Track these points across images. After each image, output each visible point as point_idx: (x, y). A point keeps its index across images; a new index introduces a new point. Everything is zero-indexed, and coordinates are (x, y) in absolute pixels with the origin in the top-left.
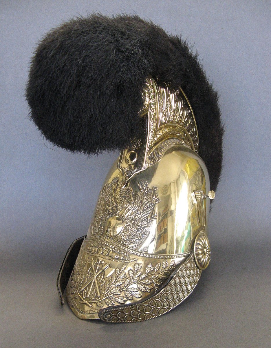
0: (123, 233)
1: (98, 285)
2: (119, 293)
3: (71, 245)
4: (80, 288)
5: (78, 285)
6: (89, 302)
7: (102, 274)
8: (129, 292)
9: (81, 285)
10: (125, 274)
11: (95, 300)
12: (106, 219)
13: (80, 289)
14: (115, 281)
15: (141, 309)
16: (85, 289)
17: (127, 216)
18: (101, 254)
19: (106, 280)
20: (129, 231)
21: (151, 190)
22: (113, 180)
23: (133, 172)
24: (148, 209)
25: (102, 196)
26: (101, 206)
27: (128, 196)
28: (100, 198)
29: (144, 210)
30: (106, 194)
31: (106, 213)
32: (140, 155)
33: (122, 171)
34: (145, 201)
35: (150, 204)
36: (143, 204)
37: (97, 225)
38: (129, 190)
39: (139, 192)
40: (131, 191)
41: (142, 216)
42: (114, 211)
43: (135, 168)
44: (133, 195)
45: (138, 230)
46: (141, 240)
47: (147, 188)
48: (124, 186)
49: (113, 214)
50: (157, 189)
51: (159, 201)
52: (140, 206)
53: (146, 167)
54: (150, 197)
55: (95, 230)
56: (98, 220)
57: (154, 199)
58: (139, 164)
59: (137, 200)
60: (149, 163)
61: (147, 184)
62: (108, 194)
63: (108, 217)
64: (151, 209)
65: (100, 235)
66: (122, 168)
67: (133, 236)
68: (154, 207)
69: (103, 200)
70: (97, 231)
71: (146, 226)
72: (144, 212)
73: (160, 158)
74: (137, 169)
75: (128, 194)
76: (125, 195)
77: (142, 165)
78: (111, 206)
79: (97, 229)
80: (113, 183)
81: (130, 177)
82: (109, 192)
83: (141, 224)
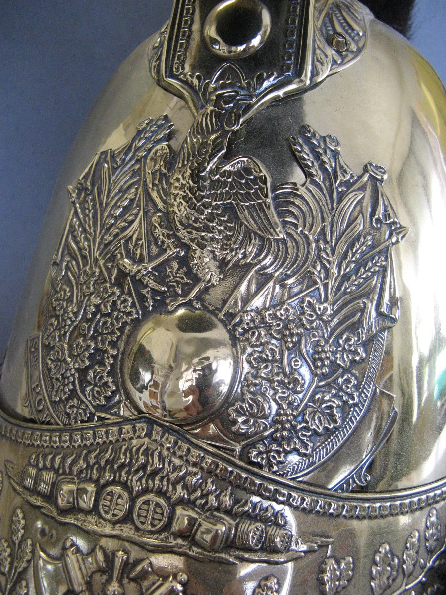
21: (360, 177)
22: (139, 132)
23: (258, 92)
24: (357, 271)
25: (83, 209)
26: (79, 257)
27: (248, 204)
28: (72, 219)
29: (340, 278)
30: (108, 197)
31: (123, 292)
32: (283, 18)
33: (186, 87)
34: (343, 233)
35: (364, 248)
36: (336, 245)
37: (70, 357)
38: (251, 174)
39: (308, 184)
40: (265, 183)
41: (335, 308)
42: (171, 284)
43: (262, 75)
44: (275, 198)
45: (323, 386)
46: (337, 436)
47: (342, 167)
48: (220, 154)
49: (168, 301)
50: (385, 177)
51: (400, 232)
52: (319, 257)
53: (320, 71)
54: (361, 212)
55: (57, 380)
56: (75, 328)
57: (381, 222)
58: (283, 57)
59: (300, 229)
60: (326, 56)
61: (336, 149)
62: (122, 197)
63: (138, 314)
64: (374, 273)
65: (93, 410)
66: (188, 77)
67: (295, 417)
68: (384, 263)
69: (90, 227)
70: (73, 383)
71: (355, 361)
72: (343, 289)
73: (361, 45)
74: (275, 78)
75: (249, 194)
76: (230, 199)
77: (297, 58)
78: (151, 259)
79: (73, 375)
80: (143, 145)
81: (245, 111)
82: (122, 187)
83: (334, 353)
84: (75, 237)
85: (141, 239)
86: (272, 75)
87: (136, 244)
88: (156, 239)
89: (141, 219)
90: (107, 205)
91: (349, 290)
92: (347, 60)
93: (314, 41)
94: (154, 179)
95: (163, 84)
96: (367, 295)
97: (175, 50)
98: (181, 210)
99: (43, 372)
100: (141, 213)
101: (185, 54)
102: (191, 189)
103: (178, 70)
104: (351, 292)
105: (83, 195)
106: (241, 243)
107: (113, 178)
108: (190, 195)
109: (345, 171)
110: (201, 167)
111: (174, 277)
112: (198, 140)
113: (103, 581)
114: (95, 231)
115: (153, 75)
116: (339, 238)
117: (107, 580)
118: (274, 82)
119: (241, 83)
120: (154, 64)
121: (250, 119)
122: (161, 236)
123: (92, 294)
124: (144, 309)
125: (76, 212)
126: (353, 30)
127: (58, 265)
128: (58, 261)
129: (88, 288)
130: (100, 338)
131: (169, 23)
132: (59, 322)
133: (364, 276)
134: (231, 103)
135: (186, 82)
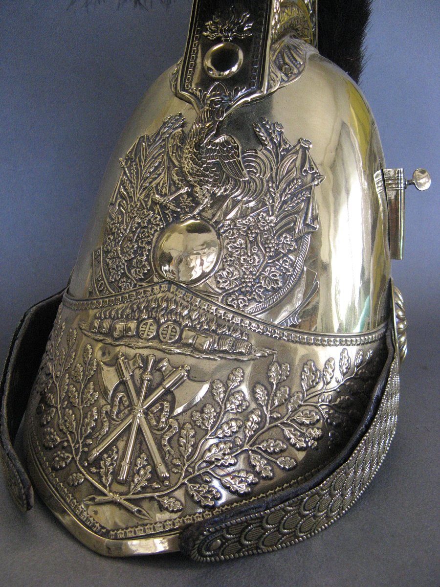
0: (224, 269)
1: (155, 439)
2: (232, 462)
3: (22, 321)
4: (86, 449)
5: (78, 442)
6: (130, 496)
7: (166, 404)
8: (260, 454)
9: (90, 442)
10: (244, 397)
11: (149, 490)
12: (156, 231)
13: (86, 455)
14: (215, 423)
15: (311, 507)
16: (105, 456)
17: (233, 220)
18: (154, 338)
19: (182, 422)
20: (242, 265)
21: (295, 147)
22: (164, 124)
23: (235, 98)
24: (292, 199)
25: (130, 171)
26: (127, 197)
27: (227, 161)
28: (123, 177)
29: (281, 203)
30: (145, 162)
31: (154, 213)
32: (251, 54)
33: (193, 96)
34: (284, 177)
35: (297, 186)
36: (279, 184)
37: (121, 254)
38: (230, 144)
39: (263, 150)
40: (238, 149)
41: (278, 219)
42: (183, 207)
43: (237, 88)
44: (243, 158)
45: (270, 263)
46: (280, 293)
47: (284, 141)
48: (212, 134)
49: (181, 217)
50: (311, 146)
51: (320, 178)
52: (269, 190)
53: (273, 86)
54: (295, 166)
55: (114, 269)
56: (125, 237)
57: (307, 173)
58: (250, 78)
59: (258, 175)
60: (277, 77)
61: (281, 131)
62: (154, 161)
63: (163, 224)
64: (302, 201)
65: (135, 282)
66: (194, 90)
67: (254, 280)
68: (309, 195)
69: (134, 180)
70: (124, 269)
71: (291, 250)
72: (283, 208)
73: (300, 70)
74: (246, 90)
75: (228, 156)
76: (217, 159)
77: (258, 78)
78: (171, 194)
79: (123, 264)
80: (167, 131)
81: (227, 110)
82: (154, 155)
83: (278, 245)
84: (124, 187)
85: (166, 183)
86: (244, 88)
87: (163, 186)
88: (174, 182)
89: (165, 172)
90: (144, 167)
91: (287, 209)
92: (290, 79)
93: (269, 68)
94: (173, 150)
95: (179, 95)
96: (297, 213)
97: (186, 75)
98: (188, 166)
99: (103, 267)
100: (166, 169)
101: (192, 77)
102: (194, 153)
103: (188, 86)
104: (288, 210)
105: (129, 162)
106: (223, 183)
107: (148, 151)
108: (194, 157)
109: (286, 143)
110: (201, 141)
111: (185, 203)
112: (199, 126)
113: (141, 373)
114: (137, 182)
115: (173, 90)
116: (281, 180)
117: (143, 372)
118: (245, 92)
119: (225, 93)
120: (173, 83)
121: (230, 114)
122: (177, 181)
123: (135, 217)
124: (167, 221)
125: (125, 173)
126: (296, 61)
127: (113, 204)
128: (113, 202)
129: (133, 214)
130: (140, 241)
131: (182, 58)
132: (114, 237)
133: (296, 202)
134: (219, 105)
135: (192, 94)
